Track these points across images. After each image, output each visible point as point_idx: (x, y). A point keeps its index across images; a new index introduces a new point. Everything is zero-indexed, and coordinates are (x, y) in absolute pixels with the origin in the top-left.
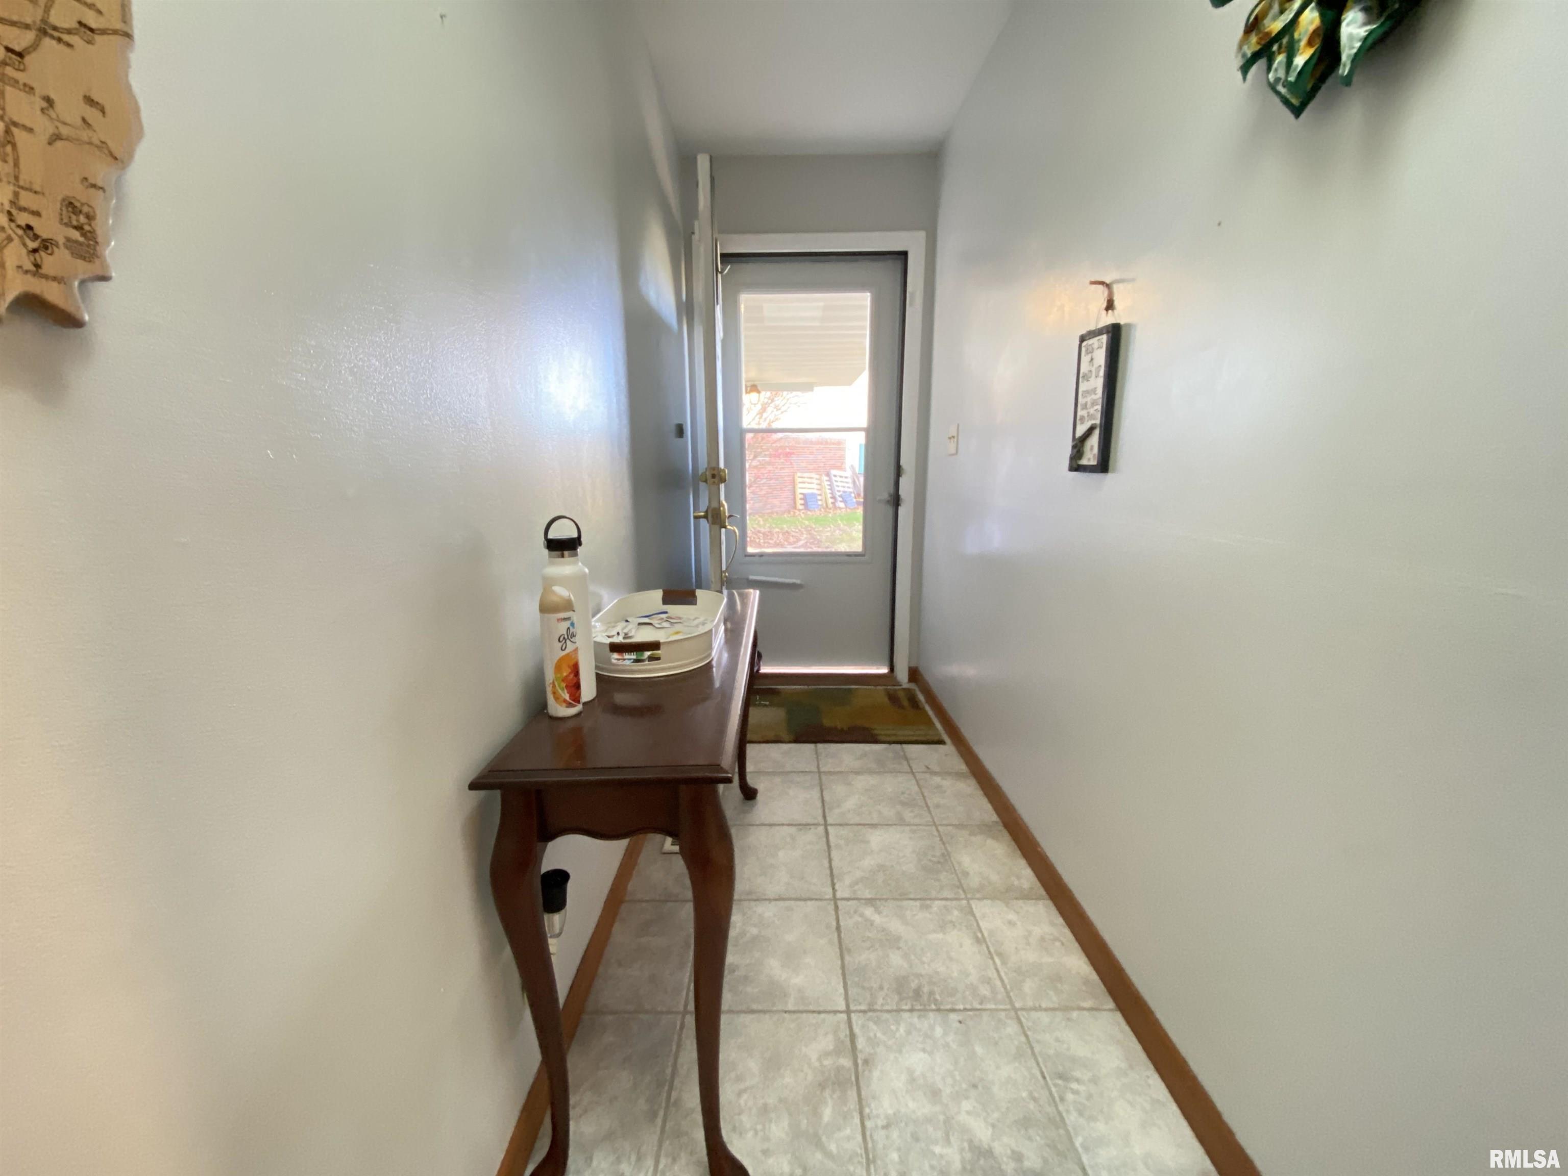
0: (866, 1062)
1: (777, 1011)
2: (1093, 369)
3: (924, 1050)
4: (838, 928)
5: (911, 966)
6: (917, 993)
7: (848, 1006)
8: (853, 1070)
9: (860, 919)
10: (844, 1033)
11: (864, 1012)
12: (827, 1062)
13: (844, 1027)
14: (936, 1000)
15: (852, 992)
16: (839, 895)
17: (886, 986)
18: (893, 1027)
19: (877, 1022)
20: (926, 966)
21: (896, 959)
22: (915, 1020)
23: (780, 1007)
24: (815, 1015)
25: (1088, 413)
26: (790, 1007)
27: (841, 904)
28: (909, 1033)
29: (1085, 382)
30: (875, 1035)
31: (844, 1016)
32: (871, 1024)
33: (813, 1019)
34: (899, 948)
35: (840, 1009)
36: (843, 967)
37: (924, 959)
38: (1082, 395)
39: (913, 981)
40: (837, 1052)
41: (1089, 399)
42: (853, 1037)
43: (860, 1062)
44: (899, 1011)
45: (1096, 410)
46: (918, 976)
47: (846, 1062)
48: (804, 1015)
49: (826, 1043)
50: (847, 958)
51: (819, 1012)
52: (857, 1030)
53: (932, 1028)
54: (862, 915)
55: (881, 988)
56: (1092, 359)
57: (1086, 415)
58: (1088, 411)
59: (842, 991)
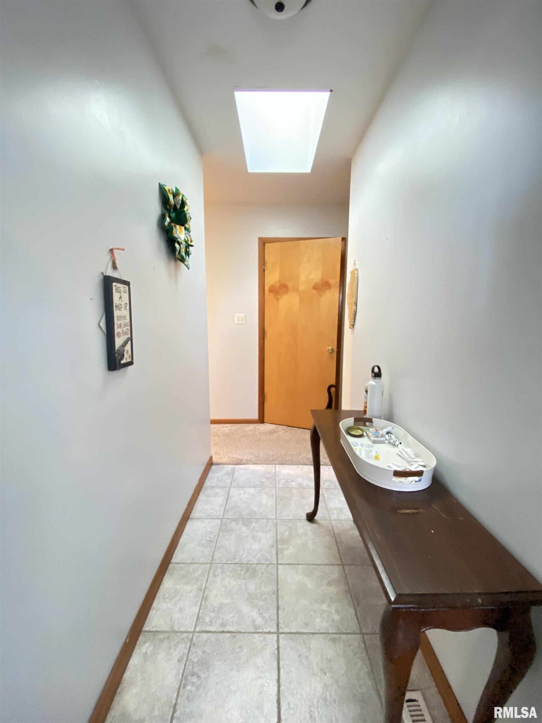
0: (273, 546)
1: (305, 564)
2: (123, 304)
3: (253, 549)
4: (278, 608)
5: (246, 583)
6: (247, 570)
7: (277, 567)
8: (278, 544)
9: (265, 615)
10: (280, 556)
11: (271, 564)
12: (286, 546)
13: (280, 558)
14: (241, 567)
15: (274, 572)
16: (275, 637)
17: (260, 574)
18: (261, 557)
19: (267, 560)
20: (239, 583)
21: (252, 587)
22: (252, 559)
23: (305, 566)
24: (291, 563)
25: (122, 330)
26: (301, 566)
27: (274, 629)
28: (256, 555)
29: (118, 310)
30: (268, 555)
31: (279, 562)
32: (269, 558)
33: (291, 561)
34: (248, 594)
35: (281, 566)
36: (278, 584)
37: (238, 587)
38: (117, 318)
39: (247, 576)
40: (283, 550)
41: (121, 322)
42: (277, 554)
43: (275, 546)
44: (257, 564)
45: (127, 329)
46: (244, 579)
47: (280, 546)
48: (294, 563)
49: (287, 553)
50: (275, 588)
51: (289, 564)
52: (275, 557)
53: (247, 557)
54: (263, 618)
55: (262, 573)
56: (121, 297)
57: (121, 332)
58: (123, 329)
59: (279, 572)
